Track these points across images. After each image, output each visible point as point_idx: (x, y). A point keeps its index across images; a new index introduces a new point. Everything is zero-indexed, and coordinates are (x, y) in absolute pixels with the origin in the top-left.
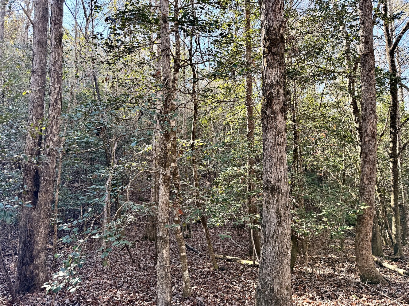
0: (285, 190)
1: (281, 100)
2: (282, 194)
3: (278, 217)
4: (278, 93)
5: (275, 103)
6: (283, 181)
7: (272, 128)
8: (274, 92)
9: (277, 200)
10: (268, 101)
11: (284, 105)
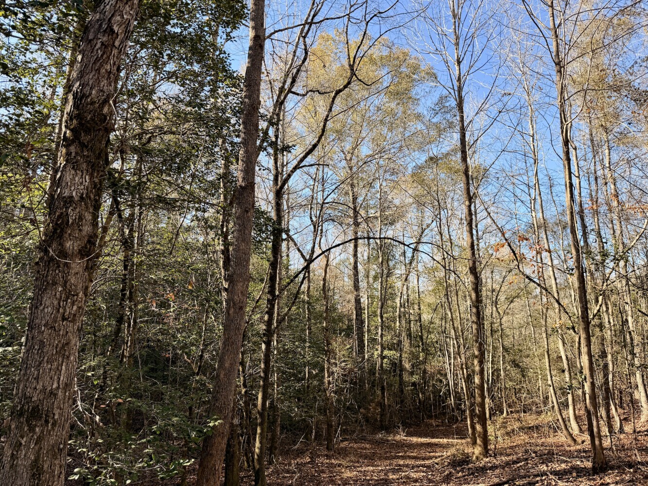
0: (61, 415)
1: (84, 233)
2: (54, 425)
3: (34, 475)
4: (81, 218)
5: (70, 235)
6: (60, 393)
7: (55, 283)
8: (72, 215)
9: (39, 437)
10: (55, 229)
11: (89, 241)
